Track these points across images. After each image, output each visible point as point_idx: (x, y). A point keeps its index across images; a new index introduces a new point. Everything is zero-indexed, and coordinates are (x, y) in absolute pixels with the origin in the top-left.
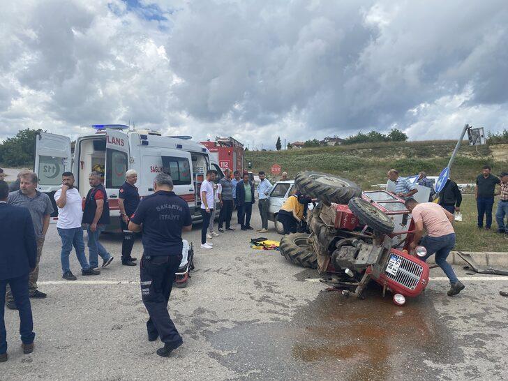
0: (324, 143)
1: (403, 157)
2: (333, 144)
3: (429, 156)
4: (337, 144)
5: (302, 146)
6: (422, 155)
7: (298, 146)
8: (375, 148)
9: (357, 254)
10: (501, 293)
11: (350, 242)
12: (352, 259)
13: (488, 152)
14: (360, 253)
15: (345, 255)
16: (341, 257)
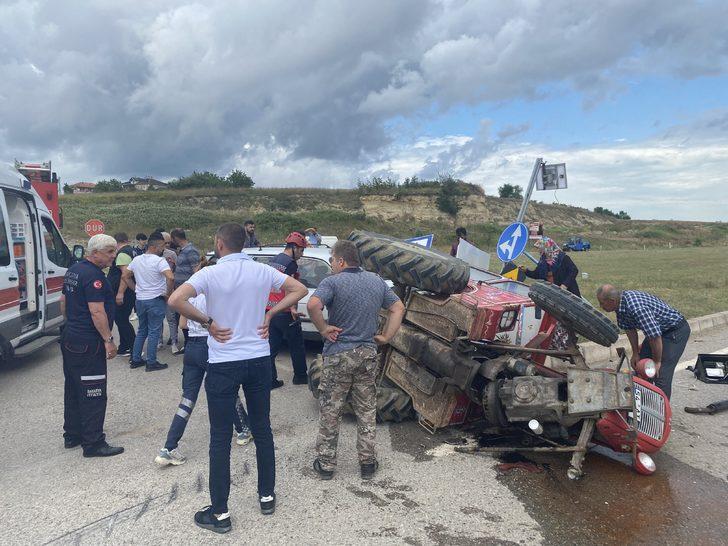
0: (130, 186)
2: (145, 187)
4: (150, 188)
5: (90, 189)
6: (285, 207)
7: (82, 188)
8: (221, 196)
9: (563, 393)
10: (688, 410)
11: (506, 365)
12: (555, 403)
13: (359, 205)
14: (571, 388)
15: (535, 396)
16: (525, 401)
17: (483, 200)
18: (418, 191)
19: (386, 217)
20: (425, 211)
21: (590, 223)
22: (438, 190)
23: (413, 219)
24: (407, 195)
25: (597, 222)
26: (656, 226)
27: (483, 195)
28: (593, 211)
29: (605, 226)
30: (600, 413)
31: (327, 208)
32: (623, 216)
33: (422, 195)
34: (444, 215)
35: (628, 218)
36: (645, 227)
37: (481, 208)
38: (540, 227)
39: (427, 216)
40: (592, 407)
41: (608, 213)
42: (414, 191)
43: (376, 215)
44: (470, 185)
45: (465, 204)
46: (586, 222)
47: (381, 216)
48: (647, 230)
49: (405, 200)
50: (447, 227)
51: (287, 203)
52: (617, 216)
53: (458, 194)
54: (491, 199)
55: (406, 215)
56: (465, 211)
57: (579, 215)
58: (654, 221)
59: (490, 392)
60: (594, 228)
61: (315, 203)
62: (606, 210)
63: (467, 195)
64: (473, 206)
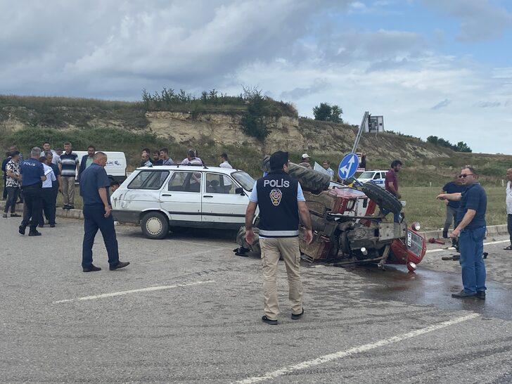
1: (19, 127)
3: (60, 125)
6: (49, 122)
9: (377, 233)
10: (443, 259)
11: (350, 225)
12: (373, 238)
13: (144, 123)
14: (380, 230)
15: (364, 235)
16: (359, 237)
17: (296, 123)
18: (219, 108)
19: (178, 139)
20: (227, 134)
21: (422, 156)
22: (243, 109)
23: (212, 143)
24: (205, 113)
25: (430, 155)
26: (499, 161)
27: (296, 117)
28: (426, 140)
29: (440, 159)
30: (392, 240)
31: (102, 126)
32: (462, 147)
33: (224, 113)
34: (250, 140)
35: (469, 150)
36: (486, 162)
37: (293, 133)
38: (363, 158)
39: (229, 141)
40: (389, 238)
41: (444, 144)
42: (213, 108)
43: (166, 136)
44: (281, 104)
45: (275, 127)
46: (417, 154)
47: (172, 138)
48: (487, 166)
49: (203, 118)
50: (254, 155)
51: (51, 117)
52: (455, 148)
53: (267, 114)
54: (304, 121)
55: (204, 138)
56: (276, 136)
57: (409, 146)
58: (498, 156)
59: (342, 237)
60: (426, 161)
61: (89, 118)
62: (442, 141)
63: (278, 116)
64: (285, 130)
